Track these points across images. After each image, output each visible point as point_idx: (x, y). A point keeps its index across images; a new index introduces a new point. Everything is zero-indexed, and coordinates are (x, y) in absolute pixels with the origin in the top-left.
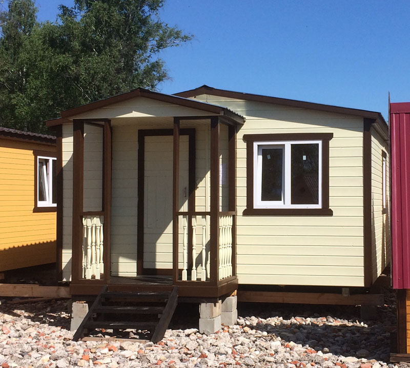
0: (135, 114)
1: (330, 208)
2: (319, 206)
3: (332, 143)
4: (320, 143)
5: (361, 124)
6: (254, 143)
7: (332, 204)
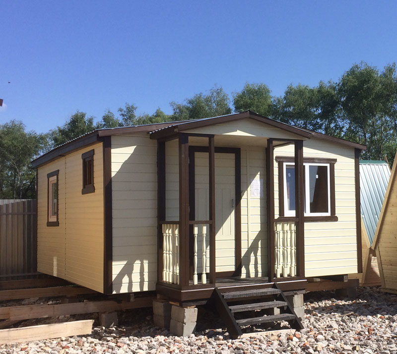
0: (239, 133)
1: (336, 215)
2: (328, 214)
3: (336, 166)
4: (328, 165)
5: (353, 153)
6: (284, 163)
7: (338, 213)
